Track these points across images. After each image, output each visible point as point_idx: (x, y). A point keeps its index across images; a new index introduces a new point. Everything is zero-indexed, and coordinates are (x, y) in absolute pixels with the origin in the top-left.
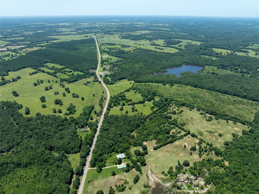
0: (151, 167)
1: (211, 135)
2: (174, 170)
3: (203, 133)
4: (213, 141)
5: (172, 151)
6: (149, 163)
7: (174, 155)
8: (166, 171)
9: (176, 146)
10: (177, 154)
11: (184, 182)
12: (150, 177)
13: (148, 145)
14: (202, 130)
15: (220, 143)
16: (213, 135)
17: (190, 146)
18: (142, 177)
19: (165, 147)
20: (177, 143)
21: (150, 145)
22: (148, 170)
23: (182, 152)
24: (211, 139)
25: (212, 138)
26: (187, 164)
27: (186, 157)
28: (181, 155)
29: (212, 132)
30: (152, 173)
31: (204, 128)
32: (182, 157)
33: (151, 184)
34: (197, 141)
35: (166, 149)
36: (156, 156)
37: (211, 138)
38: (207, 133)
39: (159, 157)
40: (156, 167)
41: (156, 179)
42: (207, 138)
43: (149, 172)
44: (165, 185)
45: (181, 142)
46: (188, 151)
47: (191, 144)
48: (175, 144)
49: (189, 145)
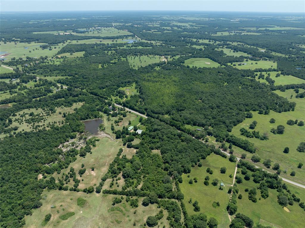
0: (111, 139)
1: (63, 210)
2: (92, 146)
3: (78, 205)
4: (59, 201)
5: (104, 159)
6: (114, 140)
7: (99, 156)
8: (97, 143)
9: (103, 165)
10: (96, 159)
11: (79, 144)
12: (106, 135)
13: (131, 151)
14: (81, 212)
15: (47, 202)
16: (61, 212)
17: (88, 174)
18: (111, 132)
19: (114, 158)
20: (105, 169)
21: (129, 152)
22: (111, 137)
23: (94, 164)
24: (63, 201)
25: (61, 204)
26: (83, 155)
27: (86, 161)
28: (93, 160)
29: (63, 219)
30: (107, 137)
31: (80, 218)
32: (90, 159)
33: (102, 132)
34: (81, 186)
35: (111, 157)
36: (115, 148)
37: (63, 204)
38: (72, 210)
39: (112, 148)
40: (107, 141)
41: (100, 136)
42: (69, 200)
43: (109, 137)
44: (92, 136)
45: (102, 174)
46: (88, 168)
47: (88, 178)
48: (106, 167)
49: (91, 175)
